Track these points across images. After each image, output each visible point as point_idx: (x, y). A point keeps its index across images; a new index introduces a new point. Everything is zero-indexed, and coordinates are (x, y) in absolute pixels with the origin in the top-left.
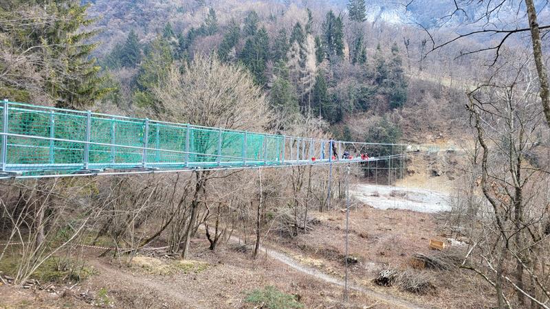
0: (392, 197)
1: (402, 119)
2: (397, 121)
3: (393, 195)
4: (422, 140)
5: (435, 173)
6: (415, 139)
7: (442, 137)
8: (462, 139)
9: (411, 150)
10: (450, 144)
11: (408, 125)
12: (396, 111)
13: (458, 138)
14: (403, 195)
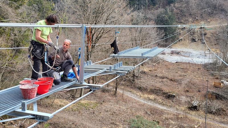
0: (172, 55)
1: (175, 10)
2: (172, 11)
3: (172, 53)
4: (186, 22)
5: (194, 40)
6: (182, 21)
7: (197, 19)
8: (209, 20)
9: (180, 27)
10: (203, 24)
11: (178, 13)
12: (172, 5)
13: (206, 20)
14: (178, 53)
